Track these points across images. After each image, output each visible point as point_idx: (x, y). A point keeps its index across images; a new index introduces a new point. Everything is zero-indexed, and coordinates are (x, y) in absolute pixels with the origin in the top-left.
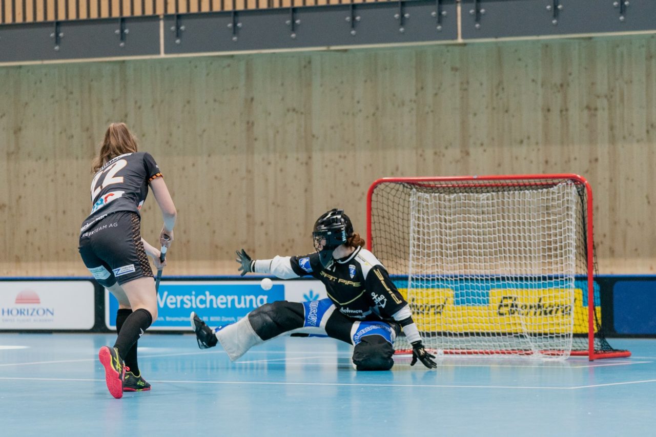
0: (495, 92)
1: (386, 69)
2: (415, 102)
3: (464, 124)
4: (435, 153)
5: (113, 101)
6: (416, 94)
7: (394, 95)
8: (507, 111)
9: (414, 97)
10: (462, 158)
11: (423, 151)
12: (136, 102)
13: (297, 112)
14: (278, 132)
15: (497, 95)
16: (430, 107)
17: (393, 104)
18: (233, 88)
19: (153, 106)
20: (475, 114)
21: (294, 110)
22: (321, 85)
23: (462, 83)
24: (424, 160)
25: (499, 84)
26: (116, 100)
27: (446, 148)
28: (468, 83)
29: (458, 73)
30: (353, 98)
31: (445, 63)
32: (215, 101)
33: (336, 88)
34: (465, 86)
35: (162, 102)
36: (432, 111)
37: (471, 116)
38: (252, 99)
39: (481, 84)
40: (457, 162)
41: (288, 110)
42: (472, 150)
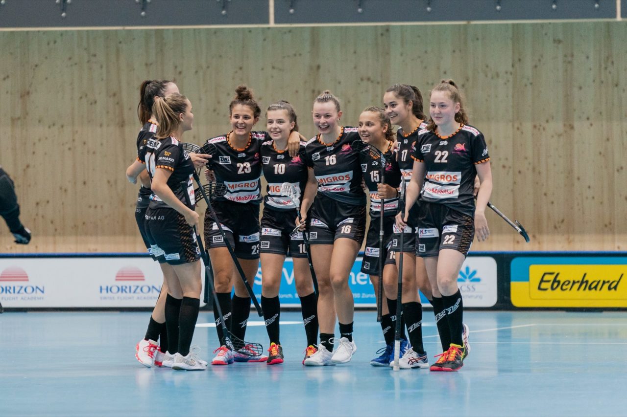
0: (603, 66)
1: (478, 39)
2: (511, 73)
3: (568, 97)
4: (535, 127)
5: (146, 65)
6: (513, 66)
7: (487, 66)
8: (617, 85)
9: (510, 69)
10: (566, 132)
11: (521, 124)
12: (176, 67)
13: (372, 82)
14: (349, 102)
15: (606, 68)
16: (528, 79)
17: (486, 76)
18: (295, 55)
19: (196, 72)
20: (580, 88)
21: (369, 79)
22: (402, 55)
23: (565, 56)
24: (522, 133)
25: (608, 58)
26: (151, 64)
27: (547, 121)
28: (572, 56)
29: (560, 46)
30: (438, 68)
31: (546, 34)
32: (273, 68)
33: (419, 57)
34: (569, 59)
35: (208, 67)
36: (531, 84)
37: (575, 90)
38: (318, 67)
39: (588, 57)
40: (560, 135)
41: (362, 80)
42: (576, 124)
